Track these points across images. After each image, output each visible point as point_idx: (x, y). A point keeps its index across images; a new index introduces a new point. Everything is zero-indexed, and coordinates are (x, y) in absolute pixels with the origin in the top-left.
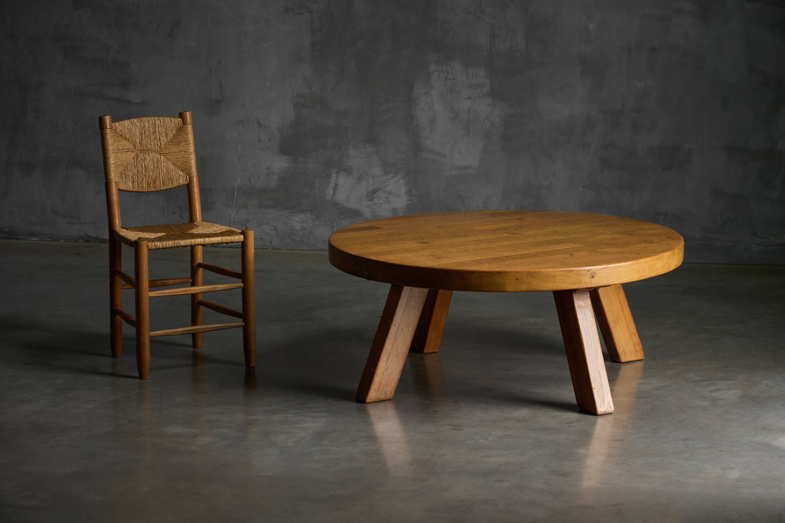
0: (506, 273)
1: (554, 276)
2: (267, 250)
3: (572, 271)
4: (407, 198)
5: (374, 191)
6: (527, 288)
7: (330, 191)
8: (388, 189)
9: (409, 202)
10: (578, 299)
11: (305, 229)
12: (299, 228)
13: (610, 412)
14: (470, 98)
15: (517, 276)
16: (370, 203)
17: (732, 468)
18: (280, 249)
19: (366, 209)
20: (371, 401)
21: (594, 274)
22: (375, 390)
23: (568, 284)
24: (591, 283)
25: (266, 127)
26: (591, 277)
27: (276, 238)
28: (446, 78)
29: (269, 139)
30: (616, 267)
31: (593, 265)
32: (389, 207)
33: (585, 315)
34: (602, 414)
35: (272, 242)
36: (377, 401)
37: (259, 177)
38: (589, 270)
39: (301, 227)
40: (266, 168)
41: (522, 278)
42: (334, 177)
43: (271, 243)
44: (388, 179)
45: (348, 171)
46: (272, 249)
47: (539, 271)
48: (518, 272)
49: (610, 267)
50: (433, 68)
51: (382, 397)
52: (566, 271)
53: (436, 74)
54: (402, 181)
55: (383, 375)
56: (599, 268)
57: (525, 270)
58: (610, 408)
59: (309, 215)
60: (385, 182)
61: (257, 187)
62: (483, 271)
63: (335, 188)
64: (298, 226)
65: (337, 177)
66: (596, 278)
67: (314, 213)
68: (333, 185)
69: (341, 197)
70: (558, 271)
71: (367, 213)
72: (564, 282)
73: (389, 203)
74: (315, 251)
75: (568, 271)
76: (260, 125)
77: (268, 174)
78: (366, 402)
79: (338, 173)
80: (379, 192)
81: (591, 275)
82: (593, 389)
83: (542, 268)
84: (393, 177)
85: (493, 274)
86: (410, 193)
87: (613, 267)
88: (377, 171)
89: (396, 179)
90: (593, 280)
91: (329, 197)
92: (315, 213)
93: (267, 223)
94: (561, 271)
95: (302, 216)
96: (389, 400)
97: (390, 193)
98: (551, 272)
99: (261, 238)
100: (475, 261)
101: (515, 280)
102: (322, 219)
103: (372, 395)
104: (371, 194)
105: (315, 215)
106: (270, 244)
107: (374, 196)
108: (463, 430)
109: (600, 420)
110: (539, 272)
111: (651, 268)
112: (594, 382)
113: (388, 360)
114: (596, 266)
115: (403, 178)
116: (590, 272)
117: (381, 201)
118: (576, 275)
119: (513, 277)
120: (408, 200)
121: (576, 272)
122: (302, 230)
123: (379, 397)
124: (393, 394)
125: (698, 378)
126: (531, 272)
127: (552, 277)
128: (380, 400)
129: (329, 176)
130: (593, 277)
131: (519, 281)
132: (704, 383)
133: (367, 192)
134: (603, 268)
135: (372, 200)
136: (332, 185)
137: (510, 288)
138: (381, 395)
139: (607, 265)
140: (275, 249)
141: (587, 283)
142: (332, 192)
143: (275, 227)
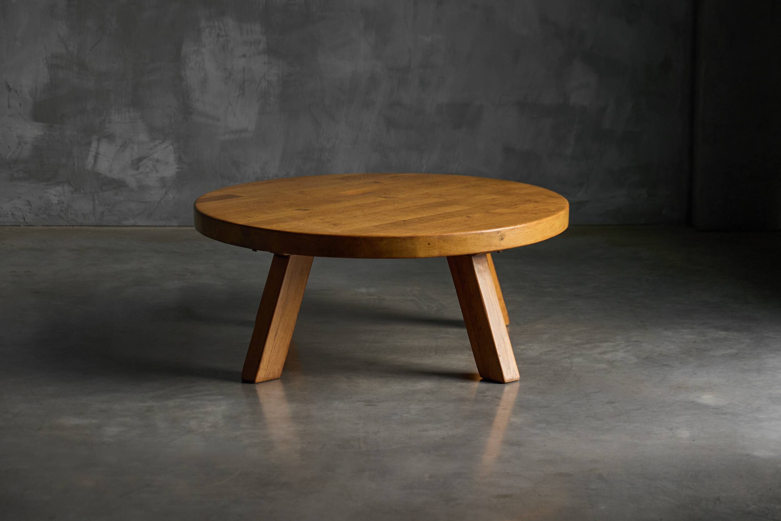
0: (417, 238)
1: (465, 240)
2: (19, 227)
3: (483, 233)
4: (177, 166)
5: (140, 159)
6: (439, 253)
7: (90, 160)
8: (156, 156)
9: (179, 170)
10: (478, 263)
11: (63, 203)
12: (56, 202)
13: (516, 380)
14: (244, 56)
15: (429, 242)
16: (135, 172)
17: (677, 428)
18: (35, 226)
19: (131, 179)
20: (260, 381)
21: (503, 236)
22: (264, 369)
23: (479, 247)
24: (500, 245)
25: (16, 91)
26: (501, 239)
27: (30, 213)
28: (218, 35)
29: (20, 104)
30: (522, 227)
31: (502, 227)
32: (157, 177)
33: (485, 279)
34: (509, 382)
35: (26, 219)
36: (266, 380)
37: (9, 147)
38: (498, 232)
39: (58, 201)
40: (17, 137)
41: (434, 242)
42: (94, 145)
43: (24, 219)
44: (155, 146)
45: (110, 138)
46: (25, 226)
47: (450, 234)
48: (430, 237)
49: (517, 228)
50: (203, 24)
51: (271, 376)
52: (477, 233)
53: (207, 30)
54: (171, 147)
55: (271, 352)
56: (508, 229)
57: (437, 234)
58: (516, 376)
59: (66, 188)
60: (151, 149)
61: (7, 157)
62: (393, 236)
63: (96, 158)
64: (55, 200)
65: (98, 146)
66: (505, 240)
67: (72, 185)
68: (94, 154)
69: (103, 167)
70: (470, 234)
71: (132, 182)
72: (475, 246)
73: (157, 172)
74: (74, 227)
75: (479, 234)
76: (10, 90)
77: (19, 144)
78: (256, 382)
79: (99, 140)
80: (145, 161)
81: (501, 237)
82: (499, 356)
83: (452, 232)
84: (161, 143)
85: (404, 240)
86: (179, 160)
87: (520, 228)
88: (143, 137)
89: (164, 146)
90: (502, 242)
91: (89, 167)
92: (74, 185)
93: (19, 197)
94: (472, 234)
95: (59, 188)
96: (277, 379)
97: (157, 161)
98: (462, 235)
99: (13, 214)
100: (376, 226)
101: (427, 245)
102: (82, 191)
103: (261, 375)
104: (137, 163)
105: (74, 187)
106: (22, 220)
107: (140, 164)
108: (377, 406)
109: (507, 388)
110: (451, 236)
111: (551, 227)
112: (499, 349)
113: (275, 336)
114: (505, 227)
115: (172, 144)
116: (500, 234)
117: (148, 170)
118: (487, 238)
119: (425, 242)
120: (178, 168)
121: (487, 235)
122: (59, 204)
123: (268, 376)
124: (280, 372)
125: (578, 342)
126: (443, 236)
127: (464, 240)
128: (269, 379)
129: (89, 144)
130: (502, 239)
131: (431, 246)
132: (588, 346)
133: (133, 161)
134: (512, 229)
135: (138, 169)
136: (92, 154)
137: (422, 254)
138: (270, 374)
139: (515, 226)
140: (29, 226)
141: (496, 246)
142: (93, 161)
143: (29, 202)
